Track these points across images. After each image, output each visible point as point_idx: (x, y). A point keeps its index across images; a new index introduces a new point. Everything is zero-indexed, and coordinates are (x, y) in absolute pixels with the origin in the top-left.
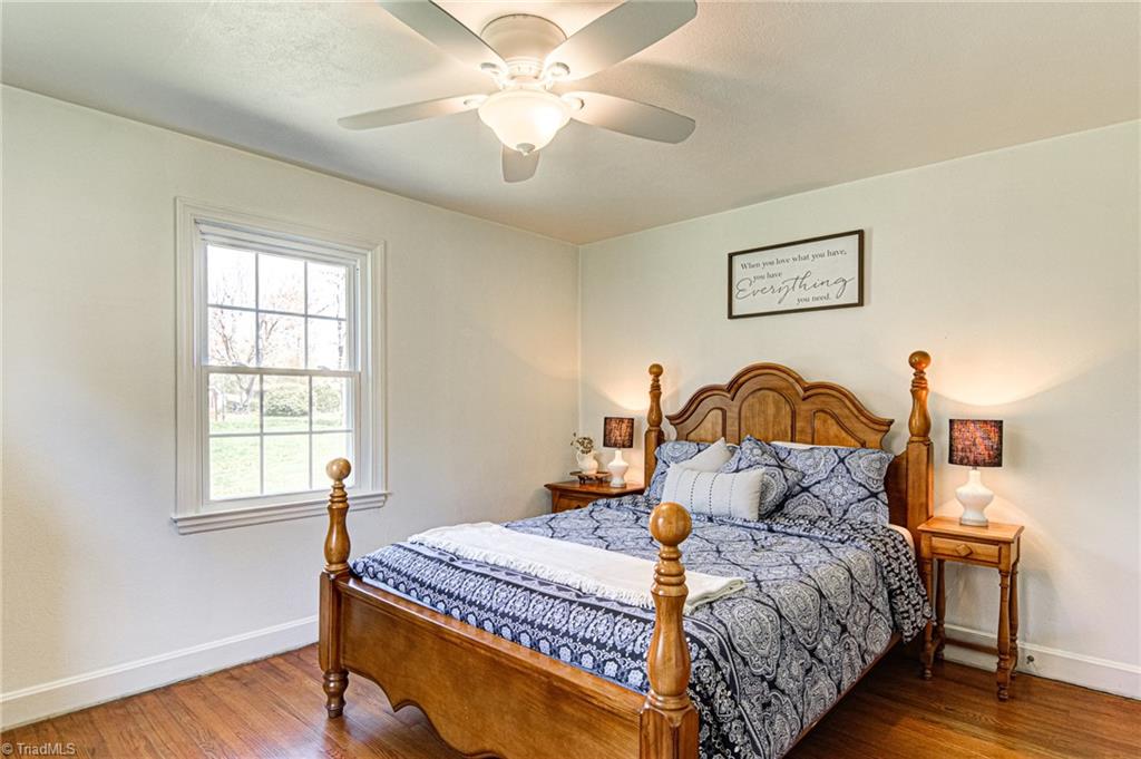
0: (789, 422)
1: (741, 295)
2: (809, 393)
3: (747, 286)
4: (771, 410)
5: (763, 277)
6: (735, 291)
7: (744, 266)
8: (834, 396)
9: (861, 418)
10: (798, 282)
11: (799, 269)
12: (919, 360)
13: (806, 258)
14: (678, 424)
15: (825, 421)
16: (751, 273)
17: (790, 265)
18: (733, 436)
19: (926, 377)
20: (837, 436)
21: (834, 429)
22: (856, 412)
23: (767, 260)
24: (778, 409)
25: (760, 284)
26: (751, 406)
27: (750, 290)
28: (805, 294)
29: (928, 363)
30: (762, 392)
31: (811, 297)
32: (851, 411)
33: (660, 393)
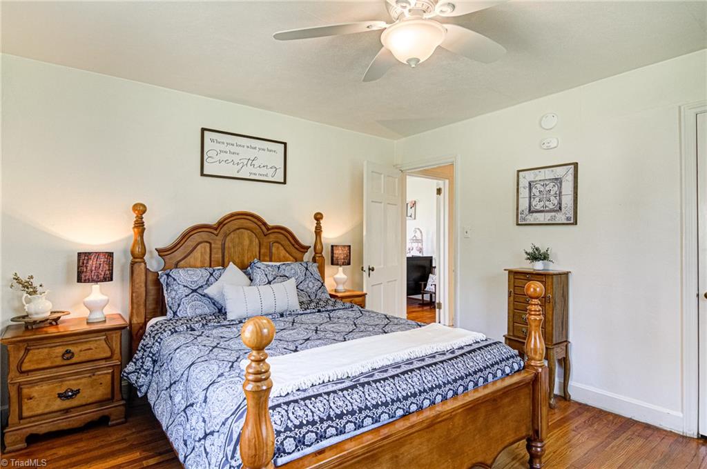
0: (257, 249)
1: (209, 160)
2: (269, 232)
3: (214, 156)
4: (246, 242)
5: (226, 152)
6: (205, 157)
7: (212, 141)
8: (282, 234)
9: (297, 246)
10: (250, 162)
11: (251, 154)
12: (318, 217)
13: (255, 148)
14: (164, 256)
15: (278, 248)
16: (219, 147)
17: (245, 150)
18: (218, 262)
19: (321, 225)
20: (284, 257)
21: (283, 252)
22: (293, 243)
23: (231, 142)
24: (251, 241)
25: (223, 156)
26: (232, 241)
27: (217, 158)
28: (254, 171)
29: (322, 218)
30: (241, 230)
31: (258, 173)
32: (290, 242)
33: (144, 229)
